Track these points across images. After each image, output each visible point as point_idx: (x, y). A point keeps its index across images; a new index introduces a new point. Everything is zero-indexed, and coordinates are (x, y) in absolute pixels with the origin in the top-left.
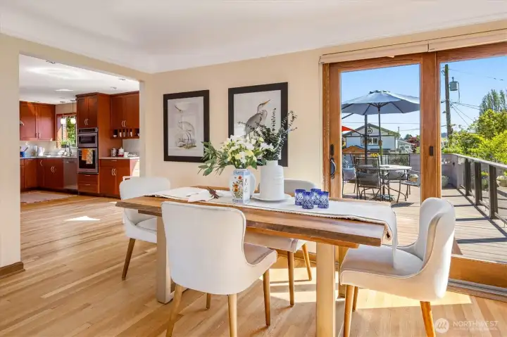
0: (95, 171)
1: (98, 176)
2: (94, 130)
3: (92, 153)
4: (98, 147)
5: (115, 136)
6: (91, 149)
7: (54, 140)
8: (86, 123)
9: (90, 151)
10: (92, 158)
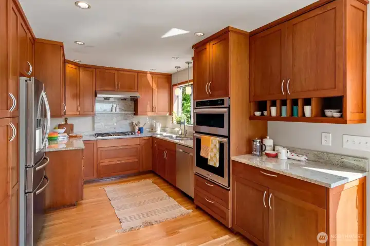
0: (223, 181)
1: (230, 193)
2: (222, 102)
3: (218, 146)
4: (228, 137)
5: (258, 114)
6: (218, 139)
7: (170, 114)
8: (208, 90)
9: (216, 141)
10: (218, 156)
